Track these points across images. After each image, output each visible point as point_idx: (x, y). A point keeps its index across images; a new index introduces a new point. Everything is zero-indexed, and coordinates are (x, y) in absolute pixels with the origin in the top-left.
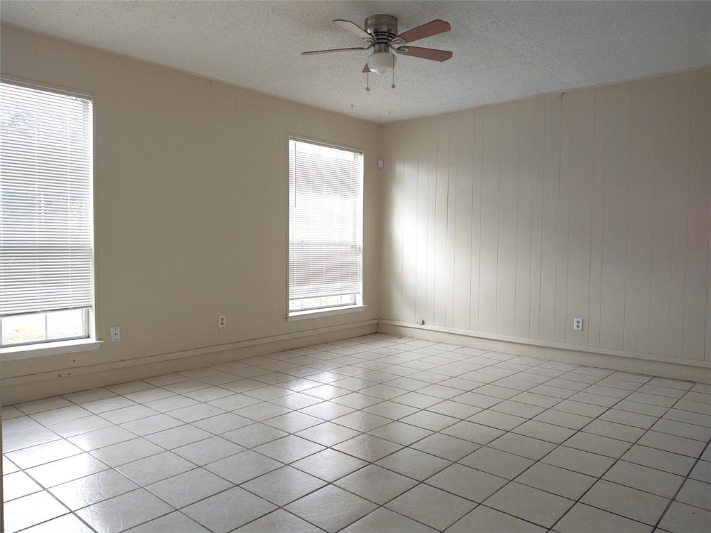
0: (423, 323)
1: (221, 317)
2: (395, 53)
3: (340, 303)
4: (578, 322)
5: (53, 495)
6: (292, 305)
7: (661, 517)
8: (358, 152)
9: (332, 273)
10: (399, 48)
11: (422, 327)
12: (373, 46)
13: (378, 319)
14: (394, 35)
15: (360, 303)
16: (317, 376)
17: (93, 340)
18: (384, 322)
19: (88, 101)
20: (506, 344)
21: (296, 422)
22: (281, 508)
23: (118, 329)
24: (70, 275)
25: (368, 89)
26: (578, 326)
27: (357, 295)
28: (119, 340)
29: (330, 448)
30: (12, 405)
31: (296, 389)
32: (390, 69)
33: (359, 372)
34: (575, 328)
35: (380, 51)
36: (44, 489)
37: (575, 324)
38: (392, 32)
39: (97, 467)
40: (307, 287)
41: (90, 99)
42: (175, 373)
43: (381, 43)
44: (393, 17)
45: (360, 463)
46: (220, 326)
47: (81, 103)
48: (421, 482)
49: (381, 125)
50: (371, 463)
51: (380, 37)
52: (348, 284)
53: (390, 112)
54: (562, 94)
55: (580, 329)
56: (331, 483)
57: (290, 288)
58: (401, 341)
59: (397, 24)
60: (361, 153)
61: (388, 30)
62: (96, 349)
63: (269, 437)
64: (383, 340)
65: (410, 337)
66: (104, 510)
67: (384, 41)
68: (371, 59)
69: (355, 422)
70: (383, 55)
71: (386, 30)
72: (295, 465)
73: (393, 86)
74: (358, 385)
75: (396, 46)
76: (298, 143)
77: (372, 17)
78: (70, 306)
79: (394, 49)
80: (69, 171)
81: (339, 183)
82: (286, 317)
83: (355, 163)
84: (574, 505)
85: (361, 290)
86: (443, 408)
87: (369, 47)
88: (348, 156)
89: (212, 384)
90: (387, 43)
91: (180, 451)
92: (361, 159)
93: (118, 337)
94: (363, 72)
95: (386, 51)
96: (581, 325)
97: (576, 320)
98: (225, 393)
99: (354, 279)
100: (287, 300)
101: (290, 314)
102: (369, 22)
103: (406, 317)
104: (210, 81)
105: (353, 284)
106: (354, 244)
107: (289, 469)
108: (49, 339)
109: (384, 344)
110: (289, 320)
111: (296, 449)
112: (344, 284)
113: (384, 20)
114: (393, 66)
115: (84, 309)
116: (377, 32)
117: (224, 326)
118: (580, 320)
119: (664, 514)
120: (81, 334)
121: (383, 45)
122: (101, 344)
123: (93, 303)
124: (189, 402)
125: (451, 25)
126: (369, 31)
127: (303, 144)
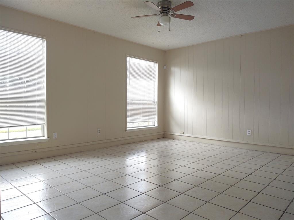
0: (183, 133)
1: (98, 129)
2: (170, 16)
3: (148, 125)
4: (249, 132)
5: (27, 197)
6: (128, 125)
7: (287, 208)
8: (155, 62)
9: (145, 112)
10: (172, 15)
11: (183, 135)
12: (161, 14)
13: (164, 132)
14: (170, 9)
15: (156, 125)
16: (139, 153)
17: (46, 137)
18: (166, 133)
19: (45, 40)
20: (219, 141)
21: (129, 170)
22: (122, 203)
23: (56, 133)
24: (36, 111)
25: (159, 32)
26: (249, 133)
27: (155, 122)
28: (56, 138)
29: (143, 180)
30: (12, 164)
31: (129, 158)
32: (168, 23)
33: (157, 152)
34: (248, 134)
35: (164, 15)
36: (24, 194)
37: (248, 132)
38: (169, 8)
39: (46, 186)
40: (134, 118)
41: (44, 38)
42: (79, 152)
43: (165, 12)
44: (169, 1)
45: (156, 186)
46: (98, 133)
47: (41, 40)
48: (182, 194)
49: (165, 51)
50: (161, 186)
51: (164, 10)
52: (152, 117)
53: (169, 45)
54: (241, 36)
55: (250, 134)
56: (144, 193)
57: (127, 118)
58: (173, 141)
59: (171, 5)
60: (157, 63)
61: (167, 7)
62: (47, 141)
63: (118, 176)
64: (166, 140)
65: (178, 139)
66: (48, 202)
67: (166, 11)
68: (160, 19)
69: (154, 170)
70: (165, 17)
71: (166, 7)
72: (128, 186)
73: (170, 30)
74: (156, 156)
75: (171, 13)
76: (130, 58)
77: (161, 2)
78: (36, 123)
79: (170, 15)
80: (36, 72)
81: (147, 75)
82: (126, 130)
83: (154, 67)
84: (248, 203)
85: (157, 120)
86: (192, 165)
87: (160, 14)
88: (151, 64)
89: (95, 156)
90: (167, 12)
91: (80, 181)
92: (157, 65)
93: (56, 137)
94: (157, 26)
95: (167, 15)
96: (250, 133)
97: (248, 130)
98: (100, 159)
99: (154, 115)
100: (126, 123)
101: (127, 129)
102: (159, 4)
103: (176, 131)
104: (94, 32)
105: (153, 117)
106: (154, 100)
107: (126, 188)
108: (28, 137)
109: (167, 142)
110: (127, 131)
111: (129, 180)
112: (150, 117)
113: (166, 3)
114: (170, 22)
115: (42, 125)
116: (163, 8)
117: (99, 133)
118: (250, 131)
119: (288, 206)
120: (41, 135)
121: (165, 13)
122: (49, 139)
123: (46, 123)
124: (85, 163)
125: (194, 3)
126: (159, 7)
127: (133, 59)
